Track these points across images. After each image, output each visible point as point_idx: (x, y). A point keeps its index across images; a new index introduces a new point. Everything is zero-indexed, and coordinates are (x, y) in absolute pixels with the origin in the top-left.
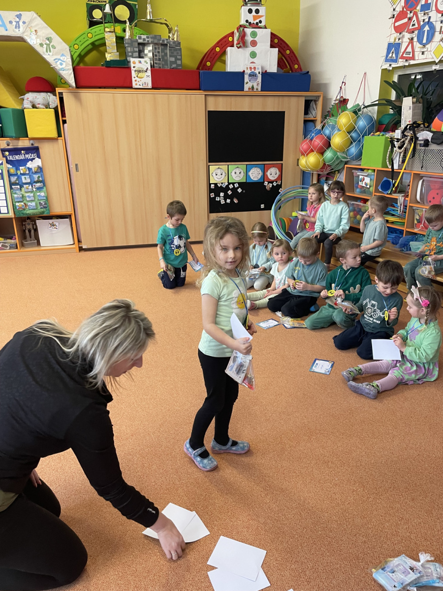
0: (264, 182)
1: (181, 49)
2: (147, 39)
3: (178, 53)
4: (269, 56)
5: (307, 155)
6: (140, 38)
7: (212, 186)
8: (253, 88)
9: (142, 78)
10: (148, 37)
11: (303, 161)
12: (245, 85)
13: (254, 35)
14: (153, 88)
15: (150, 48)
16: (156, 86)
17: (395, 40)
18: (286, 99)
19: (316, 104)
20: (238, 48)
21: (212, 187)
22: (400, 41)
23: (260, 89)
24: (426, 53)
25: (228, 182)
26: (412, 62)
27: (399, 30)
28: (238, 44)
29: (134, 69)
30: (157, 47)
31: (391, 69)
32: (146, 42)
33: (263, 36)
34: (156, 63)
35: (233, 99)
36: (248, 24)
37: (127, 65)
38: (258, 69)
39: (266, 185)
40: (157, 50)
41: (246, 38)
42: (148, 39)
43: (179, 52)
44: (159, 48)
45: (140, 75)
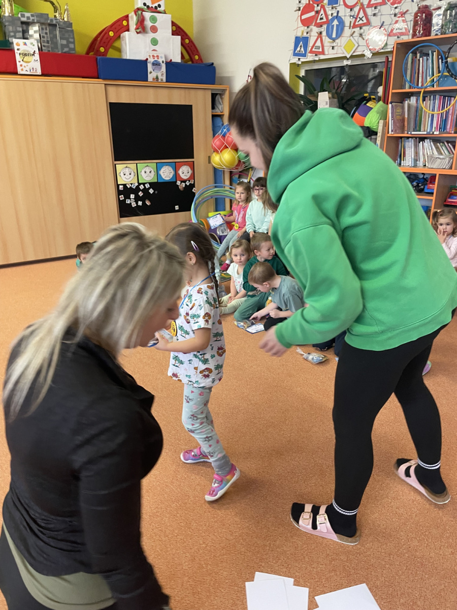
0: (176, 182)
1: (73, 30)
2: (31, 18)
3: (69, 35)
4: (172, 44)
5: (221, 152)
6: (23, 16)
7: (121, 187)
8: (157, 78)
9: (29, 62)
10: (32, 16)
11: (216, 159)
12: (149, 75)
13: (154, 19)
14: (43, 75)
15: (36, 28)
16: (45, 73)
17: (303, 34)
18: (193, 92)
19: (222, 98)
20: (138, 33)
21: (120, 189)
22: (308, 34)
23: (164, 80)
24: (336, 48)
25: (138, 182)
26: (322, 57)
27: (306, 23)
28: (137, 29)
29: (19, 52)
30: (44, 27)
31: (300, 63)
32: (31, 20)
33: (164, 22)
34: (44, 46)
35: (136, 89)
36: (146, 7)
37: (10, 47)
38: (161, 57)
39: (179, 184)
40: (44, 31)
41: (146, 23)
42: (33, 18)
43: (71, 34)
44: (46, 29)
45: (26, 59)
